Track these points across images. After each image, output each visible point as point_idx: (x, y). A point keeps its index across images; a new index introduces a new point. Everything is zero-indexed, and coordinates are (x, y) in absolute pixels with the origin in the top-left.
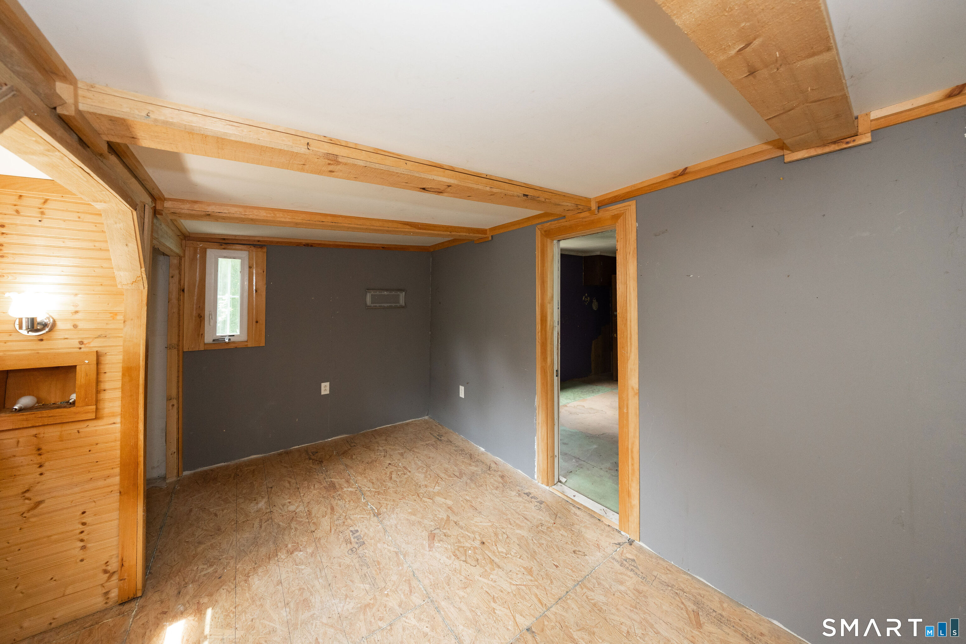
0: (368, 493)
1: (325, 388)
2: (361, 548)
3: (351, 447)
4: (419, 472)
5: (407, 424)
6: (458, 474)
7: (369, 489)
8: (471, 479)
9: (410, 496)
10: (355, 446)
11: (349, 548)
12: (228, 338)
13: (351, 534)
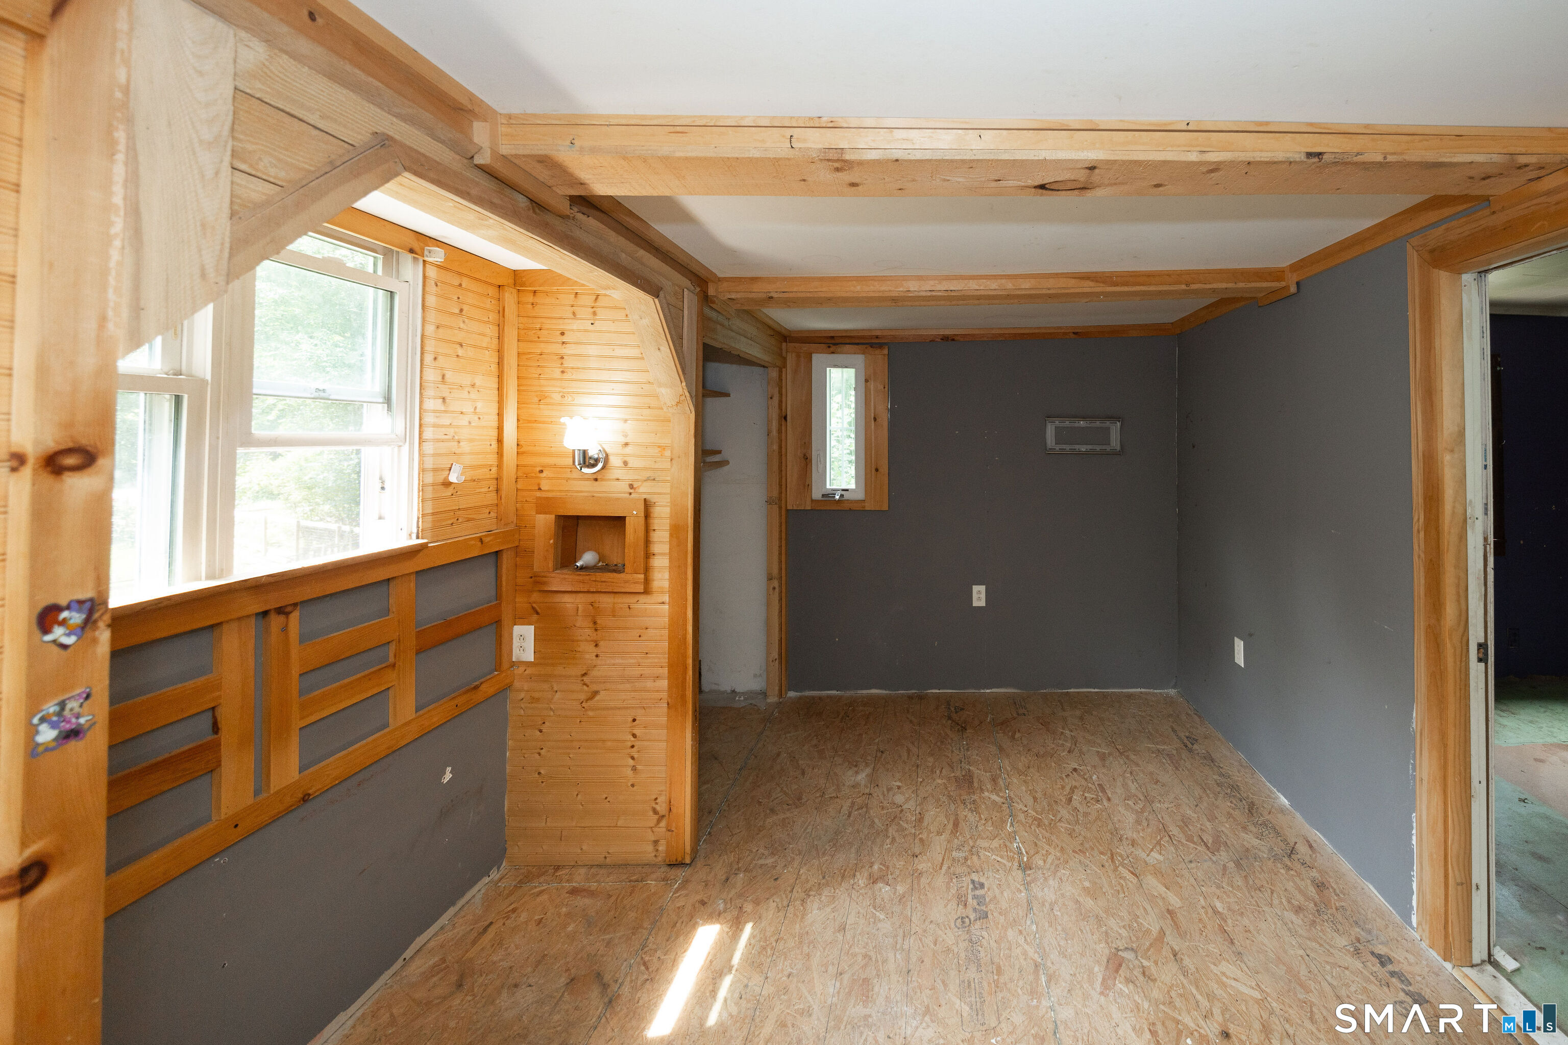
0: (1021, 817)
1: (979, 596)
2: (978, 924)
3: (1018, 714)
4: (1127, 807)
5: (1130, 696)
6: (1210, 841)
7: (1026, 809)
8: (1238, 865)
9: (1096, 853)
10: (1024, 714)
11: (959, 914)
12: (839, 493)
13: (971, 886)
